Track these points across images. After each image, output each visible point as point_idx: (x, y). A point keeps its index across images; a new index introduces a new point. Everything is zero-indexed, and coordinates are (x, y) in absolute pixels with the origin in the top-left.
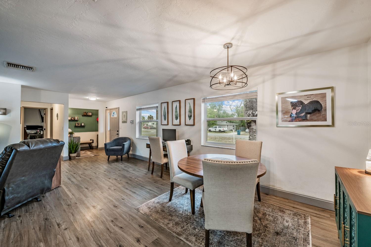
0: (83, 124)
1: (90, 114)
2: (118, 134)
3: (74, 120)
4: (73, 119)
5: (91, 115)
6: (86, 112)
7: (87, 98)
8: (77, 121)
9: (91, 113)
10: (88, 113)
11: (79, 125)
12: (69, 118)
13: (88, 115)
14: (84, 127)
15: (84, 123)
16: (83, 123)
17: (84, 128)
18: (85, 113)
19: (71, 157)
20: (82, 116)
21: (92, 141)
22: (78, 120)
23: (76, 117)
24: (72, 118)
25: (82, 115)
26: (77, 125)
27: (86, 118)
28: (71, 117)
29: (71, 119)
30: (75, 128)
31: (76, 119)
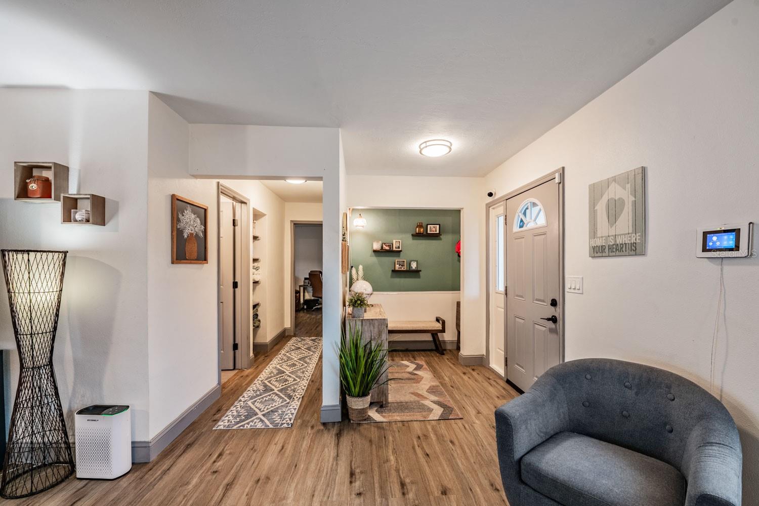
0: (414, 266)
1: (434, 229)
2: (554, 320)
3: (391, 252)
4: (387, 248)
5: (438, 232)
6: (424, 225)
8: (399, 253)
9: (438, 226)
10: (429, 226)
11: (403, 269)
12: (377, 246)
13: (429, 232)
15: (417, 261)
17: (419, 277)
18: (420, 226)
19: (350, 411)
20: (413, 239)
21: (438, 326)
22: (401, 251)
23: (394, 241)
24: (384, 246)
25: (413, 235)
26: (397, 268)
27: (423, 243)
28: (381, 242)
29: (382, 247)
30: (392, 277)
31: (396, 248)
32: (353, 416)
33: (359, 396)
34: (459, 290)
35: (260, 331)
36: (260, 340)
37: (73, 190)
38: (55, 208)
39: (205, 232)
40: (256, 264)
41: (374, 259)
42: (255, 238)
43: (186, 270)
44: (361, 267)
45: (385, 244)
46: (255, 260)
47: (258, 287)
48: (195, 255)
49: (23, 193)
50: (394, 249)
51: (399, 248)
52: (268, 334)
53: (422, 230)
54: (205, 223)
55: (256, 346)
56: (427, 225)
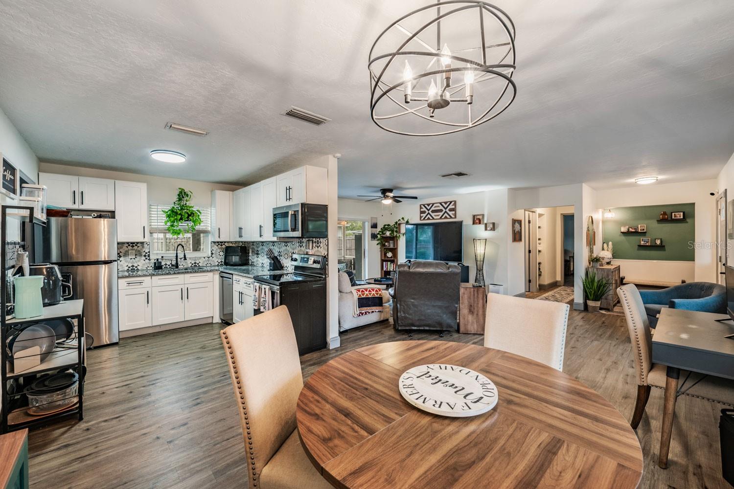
0: (658, 242)
1: (678, 216)
3: (636, 233)
4: (633, 230)
5: (682, 217)
6: (668, 213)
7: (632, 180)
8: (643, 234)
9: (682, 213)
10: (673, 214)
11: (647, 244)
12: (624, 229)
13: (673, 218)
14: (661, 247)
15: (661, 239)
16: (658, 239)
17: (665, 250)
18: (664, 214)
19: (589, 306)
20: (658, 223)
22: (646, 232)
23: (639, 226)
24: (630, 229)
25: (658, 221)
26: (643, 244)
27: (667, 227)
28: (627, 227)
29: (629, 230)
30: (638, 250)
31: (641, 230)
32: (590, 309)
33: (593, 300)
34: (694, 260)
35: (542, 277)
36: (542, 283)
37: (485, 222)
38: (482, 227)
39: (521, 230)
40: (539, 241)
41: (623, 238)
42: (539, 227)
43: (516, 244)
44: (610, 243)
45: (631, 228)
46: (539, 239)
47: (540, 254)
48: (518, 239)
49: (474, 224)
50: (639, 231)
51: (644, 230)
52: (546, 280)
53: (666, 217)
54: (521, 226)
55: (540, 285)
56: (672, 213)
